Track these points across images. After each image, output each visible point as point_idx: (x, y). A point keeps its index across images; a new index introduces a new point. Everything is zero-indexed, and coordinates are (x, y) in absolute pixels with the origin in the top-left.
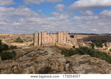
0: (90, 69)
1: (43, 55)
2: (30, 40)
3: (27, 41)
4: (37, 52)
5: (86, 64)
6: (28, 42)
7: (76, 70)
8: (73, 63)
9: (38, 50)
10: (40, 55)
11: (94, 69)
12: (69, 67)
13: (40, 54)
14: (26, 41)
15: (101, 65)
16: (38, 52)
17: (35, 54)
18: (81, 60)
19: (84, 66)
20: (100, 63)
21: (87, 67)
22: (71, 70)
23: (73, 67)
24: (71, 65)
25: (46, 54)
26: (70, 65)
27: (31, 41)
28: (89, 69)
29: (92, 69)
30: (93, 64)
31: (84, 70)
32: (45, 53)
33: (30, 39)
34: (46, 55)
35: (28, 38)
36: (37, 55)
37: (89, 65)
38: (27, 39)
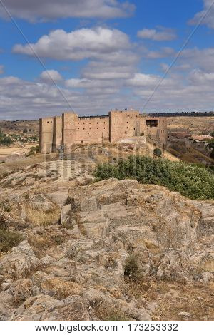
0: (123, 216)
1: (45, 181)
2: (31, 138)
3: (23, 141)
4: (30, 173)
5: (119, 203)
6: (26, 141)
7: (88, 222)
8: (82, 203)
9: (32, 167)
10: (36, 180)
11: (133, 215)
12: (69, 214)
13: (37, 178)
14: (20, 140)
15: (153, 206)
16: (33, 173)
17: (24, 180)
18: (107, 195)
19: (111, 210)
20: (152, 199)
21: (117, 212)
22: (74, 221)
23: (81, 214)
24: (76, 209)
25: (52, 177)
26: (73, 207)
27: (34, 139)
28: (121, 217)
29: (128, 216)
30: (134, 203)
31: (108, 220)
32: (49, 175)
33: (31, 135)
34: (54, 180)
35: (25, 131)
36: (29, 181)
37: (123, 207)
38: (22, 135)
